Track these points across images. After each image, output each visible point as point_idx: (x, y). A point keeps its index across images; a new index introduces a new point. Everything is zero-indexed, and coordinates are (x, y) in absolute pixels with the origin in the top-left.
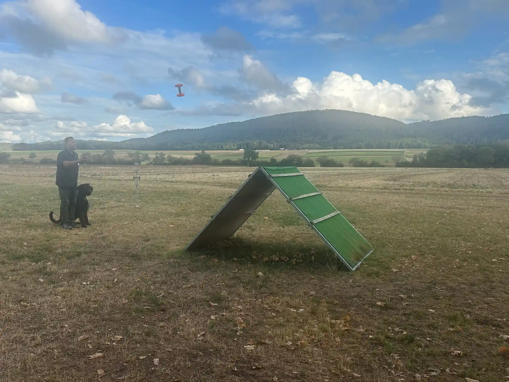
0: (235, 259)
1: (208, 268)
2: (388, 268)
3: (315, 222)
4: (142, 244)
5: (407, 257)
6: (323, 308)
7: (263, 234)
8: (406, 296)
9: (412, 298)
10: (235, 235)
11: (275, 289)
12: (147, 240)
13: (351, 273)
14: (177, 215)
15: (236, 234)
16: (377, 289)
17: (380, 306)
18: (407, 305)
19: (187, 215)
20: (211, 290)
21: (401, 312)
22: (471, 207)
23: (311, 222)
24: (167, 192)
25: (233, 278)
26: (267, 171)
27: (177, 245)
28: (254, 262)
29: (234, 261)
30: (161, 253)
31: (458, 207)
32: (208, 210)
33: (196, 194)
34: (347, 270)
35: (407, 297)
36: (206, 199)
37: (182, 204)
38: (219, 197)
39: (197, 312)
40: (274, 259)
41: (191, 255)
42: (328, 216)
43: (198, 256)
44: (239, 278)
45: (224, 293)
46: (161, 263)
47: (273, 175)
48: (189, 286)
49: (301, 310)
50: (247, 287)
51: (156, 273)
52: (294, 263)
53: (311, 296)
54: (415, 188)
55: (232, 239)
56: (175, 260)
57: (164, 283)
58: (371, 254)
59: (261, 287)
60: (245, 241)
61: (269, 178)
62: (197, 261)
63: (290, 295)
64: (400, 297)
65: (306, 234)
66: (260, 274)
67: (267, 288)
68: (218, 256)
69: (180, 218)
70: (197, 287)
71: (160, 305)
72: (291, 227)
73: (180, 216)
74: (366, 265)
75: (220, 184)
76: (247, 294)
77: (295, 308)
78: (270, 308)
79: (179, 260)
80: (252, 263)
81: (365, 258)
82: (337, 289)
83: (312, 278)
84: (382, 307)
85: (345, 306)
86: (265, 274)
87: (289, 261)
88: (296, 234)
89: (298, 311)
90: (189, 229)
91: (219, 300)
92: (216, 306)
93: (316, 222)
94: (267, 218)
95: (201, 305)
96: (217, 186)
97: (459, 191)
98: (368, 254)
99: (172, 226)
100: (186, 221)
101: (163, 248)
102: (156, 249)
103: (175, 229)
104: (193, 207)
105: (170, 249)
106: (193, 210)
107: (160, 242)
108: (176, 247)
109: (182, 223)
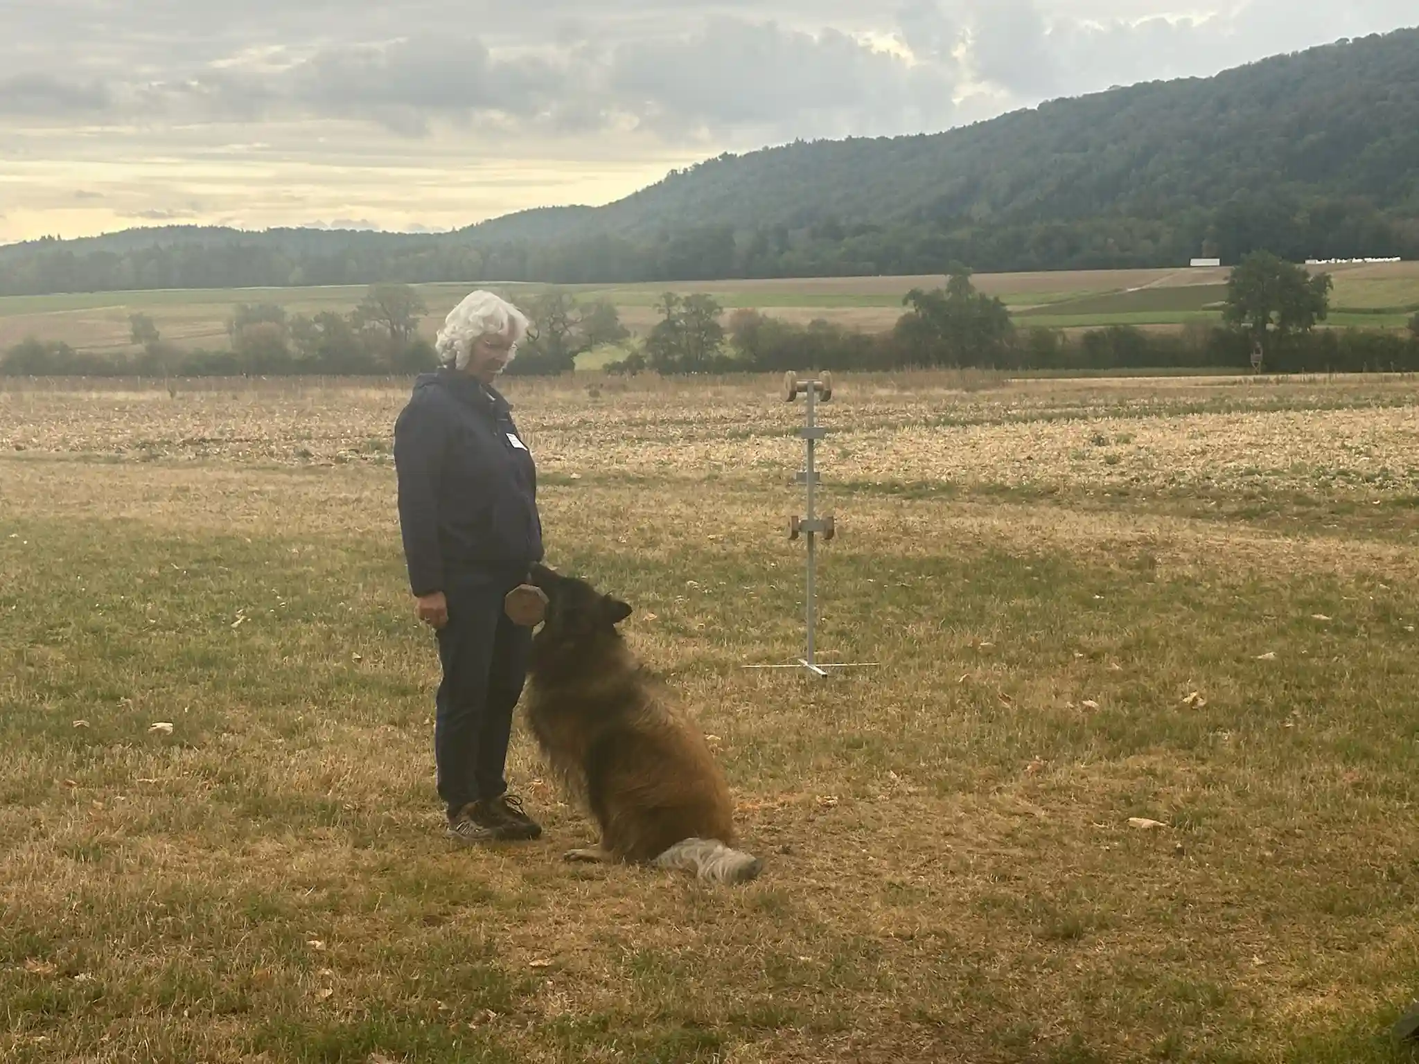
4: (1057, 966)
14: (1115, 736)
30: (1240, 1052)
36: (1229, 617)
69: (1154, 762)
90: (1271, 847)
99: (1147, 823)
100: (1206, 782)
101: (1221, 1003)
102: (1180, 1009)
103: (1180, 852)
104: (1185, 679)
105: (1277, 1015)
106: (1201, 703)
107: (1165, 955)
108: (1308, 1003)
109: (1192, 801)
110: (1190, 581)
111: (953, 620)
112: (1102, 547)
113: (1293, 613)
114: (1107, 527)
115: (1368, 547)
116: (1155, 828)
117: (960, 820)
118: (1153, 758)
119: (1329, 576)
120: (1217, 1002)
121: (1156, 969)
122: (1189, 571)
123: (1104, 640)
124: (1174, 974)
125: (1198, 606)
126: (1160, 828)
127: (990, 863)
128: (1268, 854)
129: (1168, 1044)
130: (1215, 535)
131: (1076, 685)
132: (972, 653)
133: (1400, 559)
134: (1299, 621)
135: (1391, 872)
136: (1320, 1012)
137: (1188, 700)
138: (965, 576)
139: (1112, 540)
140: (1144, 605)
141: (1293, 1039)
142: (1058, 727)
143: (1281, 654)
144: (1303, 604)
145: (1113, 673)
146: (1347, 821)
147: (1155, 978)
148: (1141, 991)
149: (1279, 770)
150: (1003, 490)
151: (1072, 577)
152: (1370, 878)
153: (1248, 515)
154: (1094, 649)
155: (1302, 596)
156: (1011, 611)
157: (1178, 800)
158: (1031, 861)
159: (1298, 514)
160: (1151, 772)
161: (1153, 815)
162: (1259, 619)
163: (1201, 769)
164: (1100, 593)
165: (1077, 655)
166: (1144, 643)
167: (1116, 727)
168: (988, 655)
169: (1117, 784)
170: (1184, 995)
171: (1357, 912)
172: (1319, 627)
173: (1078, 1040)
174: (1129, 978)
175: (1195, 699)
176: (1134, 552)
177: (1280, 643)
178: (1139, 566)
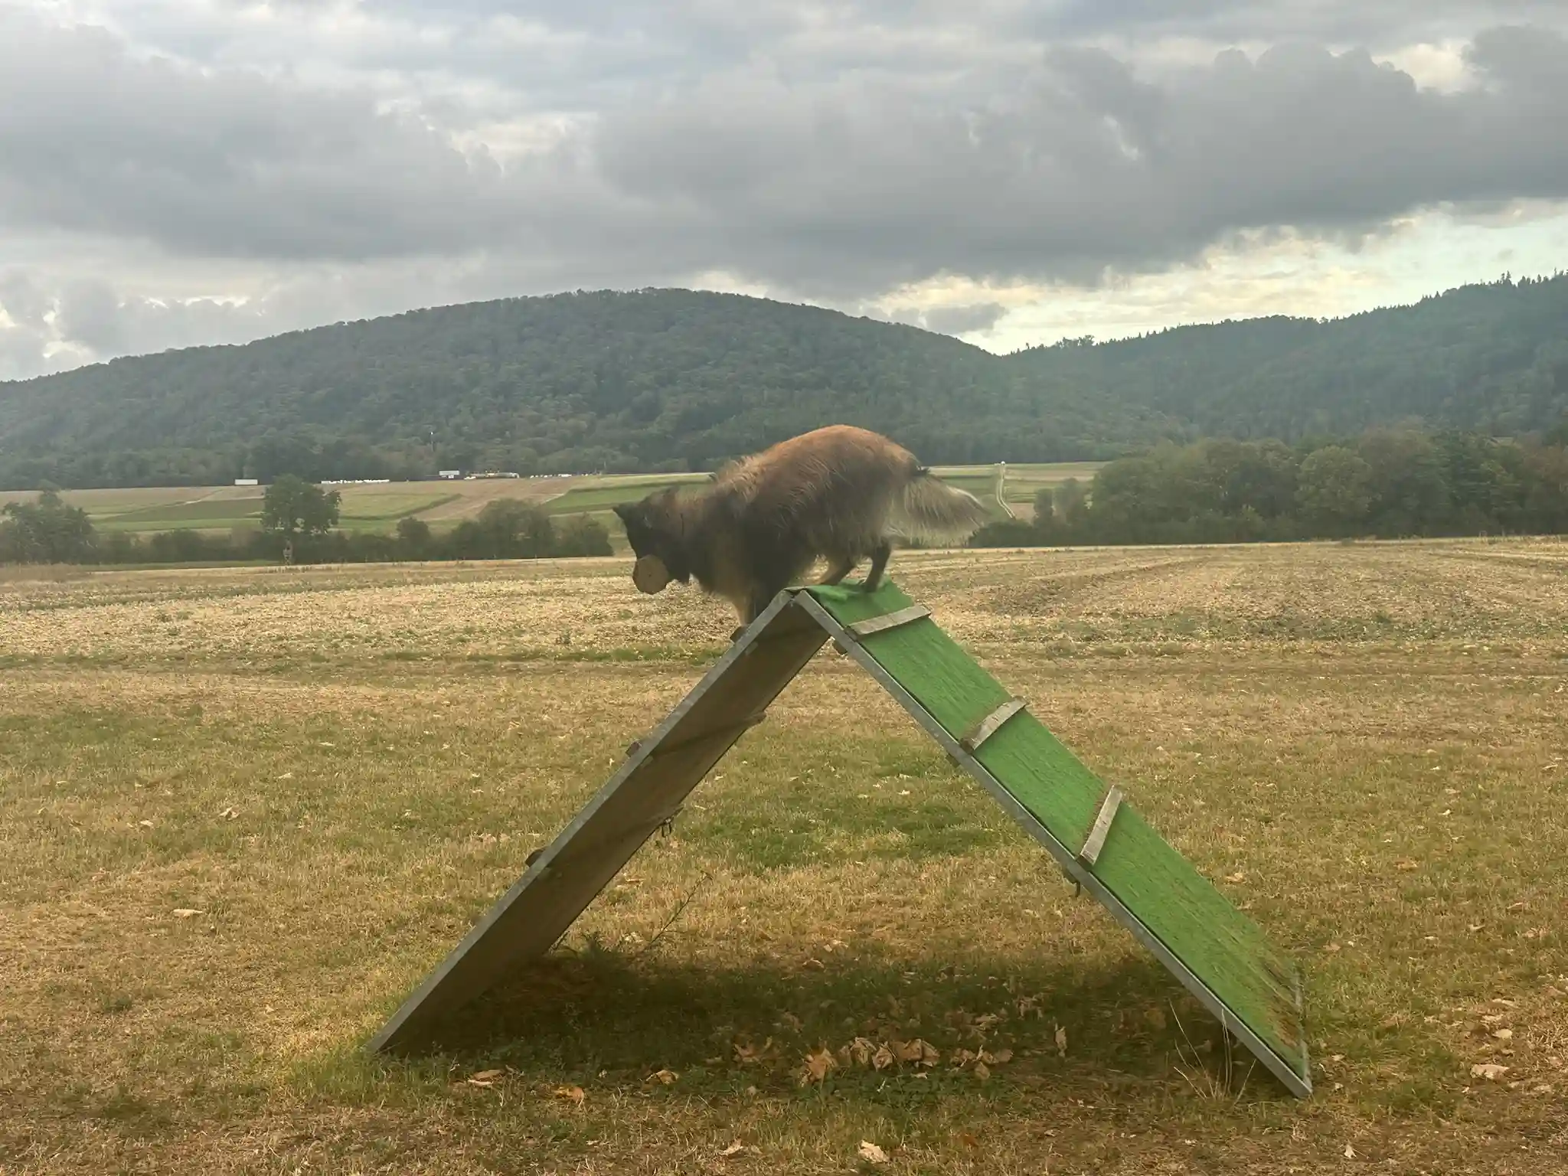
3: (1091, 851)
13: (1310, 1108)
23: (1081, 861)
41: (425, 1073)
42: (1102, 817)
43: (458, 1076)
81: (1302, 1016)
98: (1299, 998)
99: (188, 912)
100: (236, 876)
101: (238, 1046)
102: (205, 1056)
103: (214, 931)
104: (223, 798)
105: (281, 1049)
106: (234, 815)
107: (198, 1014)
108: (304, 1036)
109: (224, 892)
110: (229, 723)
111: (36, 764)
112: (160, 700)
113: (306, 743)
114: (165, 686)
115: (363, 690)
116: (195, 915)
117: (34, 925)
118: (194, 861)
119: (333, 713)
120: (236, 1045)
121: (189, 1025)
122: (229, 715)
123: (158, 772)
124: (204, 1029)
125: (234, 742)
126: (198, 915)
127: (57, 958)
128: (282, 926)
129: (195, 1085)
130: (248, 687)
131: (135, 809)
132: (50, 790)
133: (385, 698)
134: (312, 749)
135: (372, 930)
136: (313, 1043)
137: (225, 814)
138: (46, 729)
139: (167, 695)
140: (192, 743)
141: (292, 1065)
142: (119, 843)
143: (297, 774)
144: (314, 735)
145: (166, 798)
146: (341, 895)
147: (187, 1033)
148: (177, 1045)
149: (291, 863)
150: (81, 659)
151: (134, 725)
152: (355, 935)
153: (278, 671)
154: (150, 780)
155: (313, 728)
156: (83, 754)
157: (213, 892)
158: (91, 952)
159: (313, 669)
160: (193, 872)
161: (193, 906)
162: (279, 749)
163: (232, 866)
164: (157, 736)
165: (137, 785)
166: (192, 773)
167: (165, 841)
168: (64, 791)
169: (166, 884)
170: (211, 1043)
171: (347, 963)
172: (325, 752)
173: (123, 1090)
174: (169, 1036)
175: (230, 813)
176: (186, 703)
177: (297, 766)
178: (189, 714)
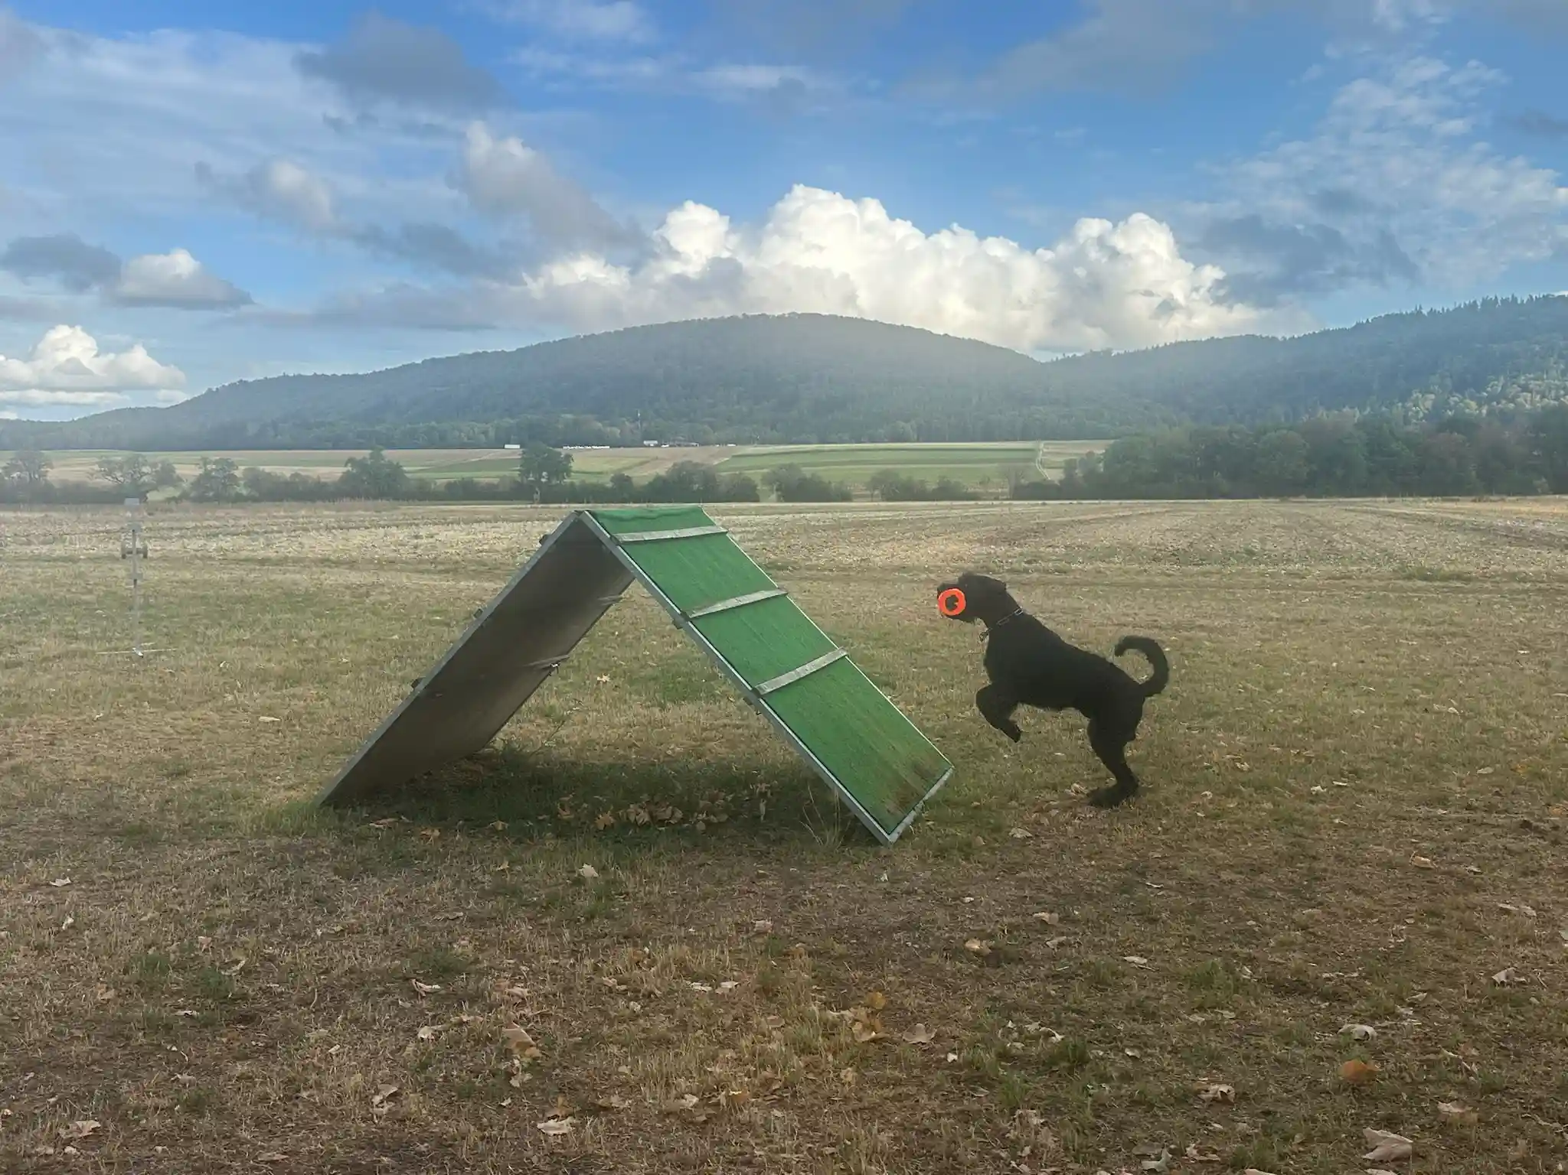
0: (500, 825)
1: (403, 861)
2: (997, 829)
3: (767, 687)
4: (163, 788)
5: (1055, 788)
6: (800, 972)
7: (594, 735)
8: (1056, 915)
9: (1075, 922)
10: (499, 741)
11: (639, 922)
12: (180, 774)
13: (883, 852)
14: (286, 679)
15: (500, 735)
16: (968, 899)
17: (977, 953)
18: (1061, 944)
19: (325, 680)
20: (414, 940)
21: (1043, 971)
22: (1242, 621)
23: (755, 691)
24: (247, 600)
25: (495, 893)
26: (606, 522)
27: (291, 788)
28: (563, 831)
29: (494, 831)
30: (230, 819)
31: (1203, 622)
32: (400, 658)
33: (352, 604)
34: (872, 840)
35: (1061, 920)
36: (390, 619)
37: (303, 641)
38: (436, 612)
39: (369, 1019)
40: (632, 818)
41: (341, 818)
42: (807, 666)
43: (366, 821)
44: (515, 892)
45: (463, 947)
46: (232, 853)
47: (626, 537)
48: (338, 928)
49: (729, 985)
50: (543, 921)
51: (218, 889)
52: (701, 826)
53: (759, 934)
54: (1073, 566)
55: (490, 756)
56: (285, 841)
57: (245, 922)
58: (946, 784)
59: (590, 917)
60: (532, 760)
61: (610, 546)
62: (362, 839)
63: (689, 938)
64: (1036, 918)
65: (738, 727)
66: (588, 870)
67: (610, 917)
68: (440, 819)
69: (299, 690)
70: (364, 931)
71: (234, 1000)
72: (688, 709)
73: (298, 682)
74: (930, 823)
75: (440, 567)
76: (544, 943)
77: (705, 978)
78: (624, 987)
79: (299, 841)
80: (558, 836)
81: (926, 798)
82: (841, 905)
83: (764, 876)
84: (986, 958)
85: (866, 963)
86: (602, 869)
87: (683, 820)
88: (705, 729)
89: (717, 991)
90: (330, 726)
91: (444, 971)
92: (434, 993)
93: (769, 690)
94: (605, 678)
95: (381, 995)
96: (428, 571)
97: (1204, 574)
98: (936, 787)
99: (271, 719)
101: (237, 799)
102: (212, 803)
103: (278, 731)
105: (263, 802)
106: (345, 661)
107: (227, 779)
108: (285, 795)
109: (304, 708)
116: (273, 721)
123: (314, 632)
124: (225, 788)
125: (377, 615)
126: (276, 721)
127: (166, 743)
134: (424, 620)
136: (287, 798)
138: (260, 603)
139: (354, 584)
157: (297, 707)
158: (190, 741)
160: (293, 695)
161: (278, 715)
162: (403, 620)
163: (321, 692)
164: (330, 610)
165: (294, 640)
167: (290, 675)
169: (270, 702)
170: (220, 796)
172: (432, 622)
174: (197, 791)
176: (363, 589)
177: (406, 631)
178: (360, 596)
